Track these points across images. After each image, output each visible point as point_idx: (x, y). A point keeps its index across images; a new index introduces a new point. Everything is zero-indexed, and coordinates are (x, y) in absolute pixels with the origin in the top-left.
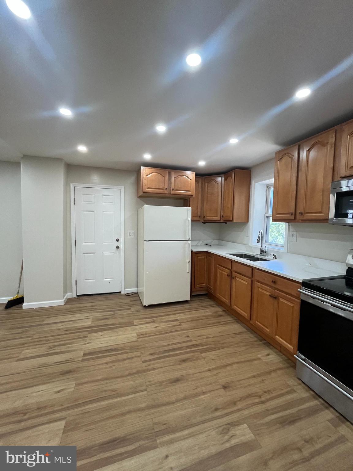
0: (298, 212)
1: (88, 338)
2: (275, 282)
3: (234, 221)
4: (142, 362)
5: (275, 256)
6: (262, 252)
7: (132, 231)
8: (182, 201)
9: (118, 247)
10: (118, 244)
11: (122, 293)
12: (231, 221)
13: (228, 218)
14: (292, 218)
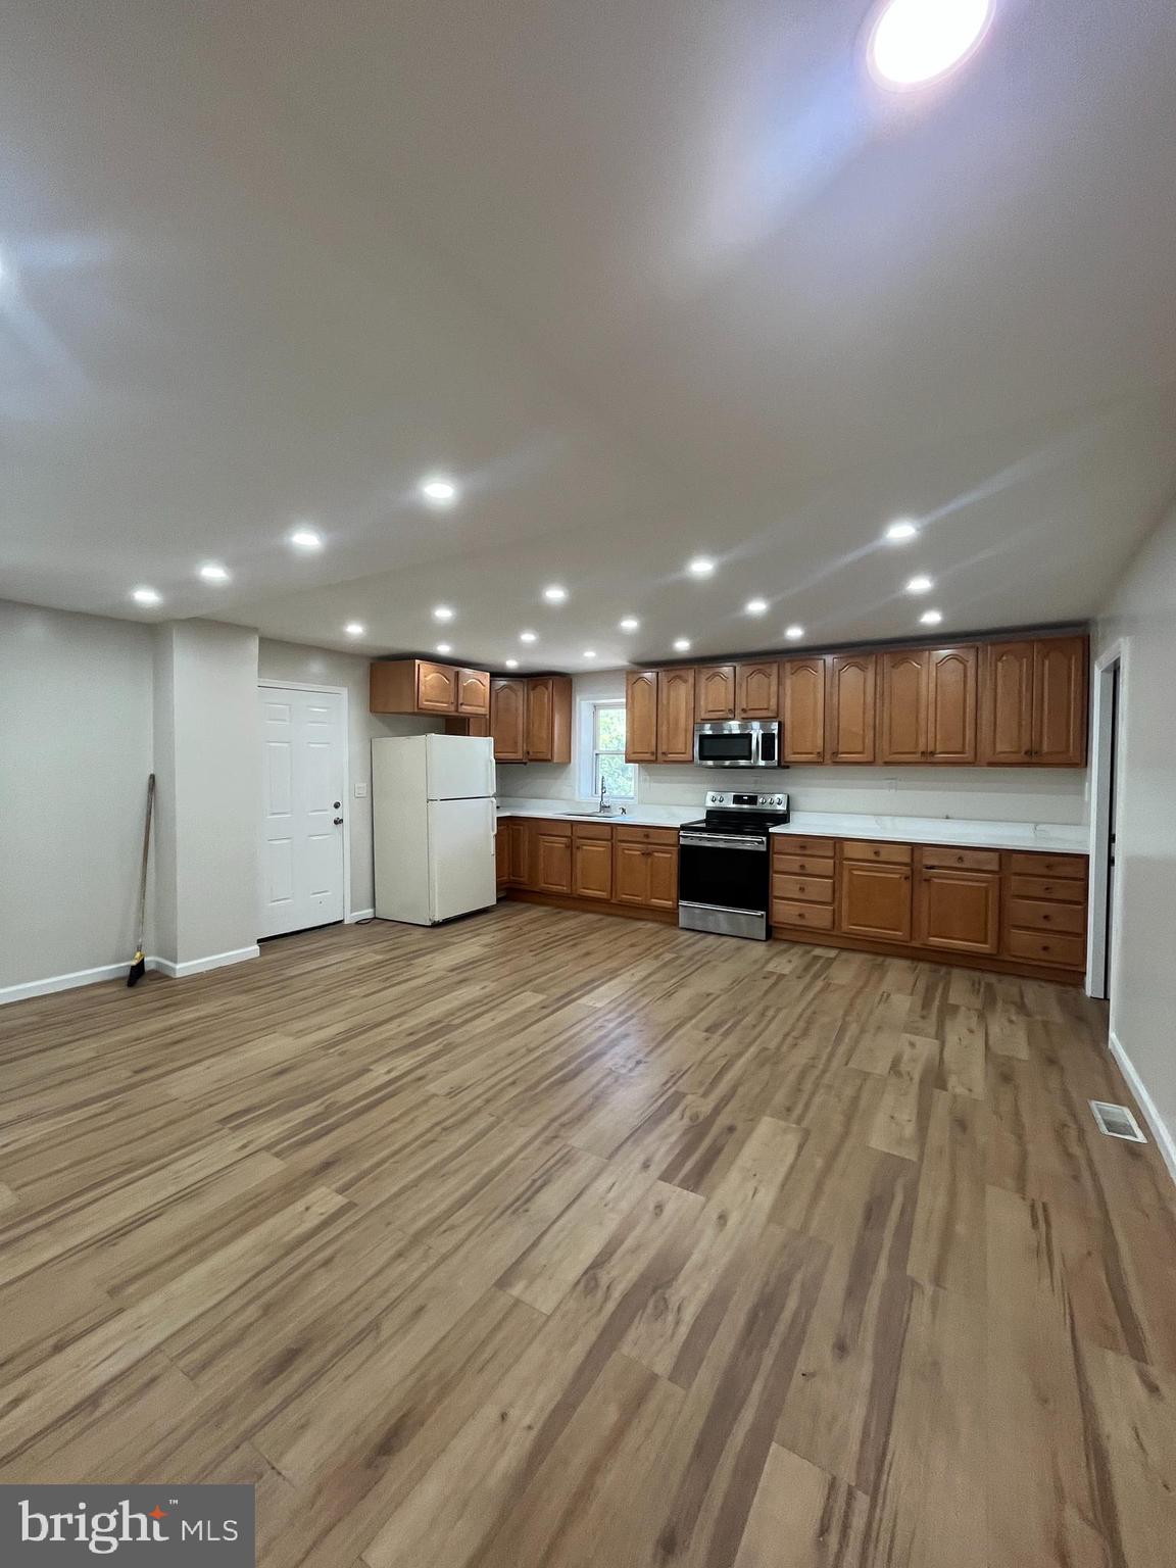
0: (660, 751)
2: (647, 836)
3: (555, 762)
5: (624, 810)
6: (604, 808)
7: (361, 785)
8: (442, 722)
9: (338, 822)
10: (337, 814)
11: (346, 922)
12: (549, 761)
13: (540, 756)
14: (653, 758)
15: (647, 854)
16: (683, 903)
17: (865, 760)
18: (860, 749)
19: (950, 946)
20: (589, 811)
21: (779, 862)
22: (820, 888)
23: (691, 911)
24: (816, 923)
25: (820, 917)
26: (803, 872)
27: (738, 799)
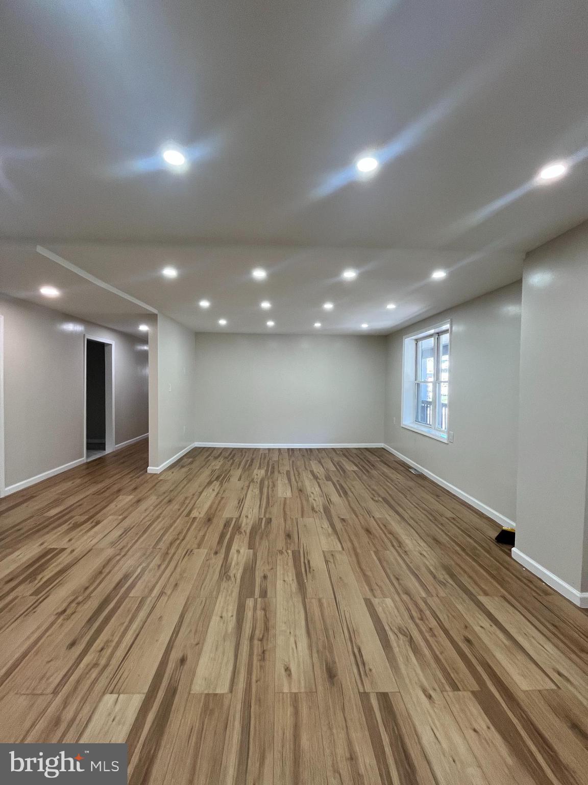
1: (451, 694)
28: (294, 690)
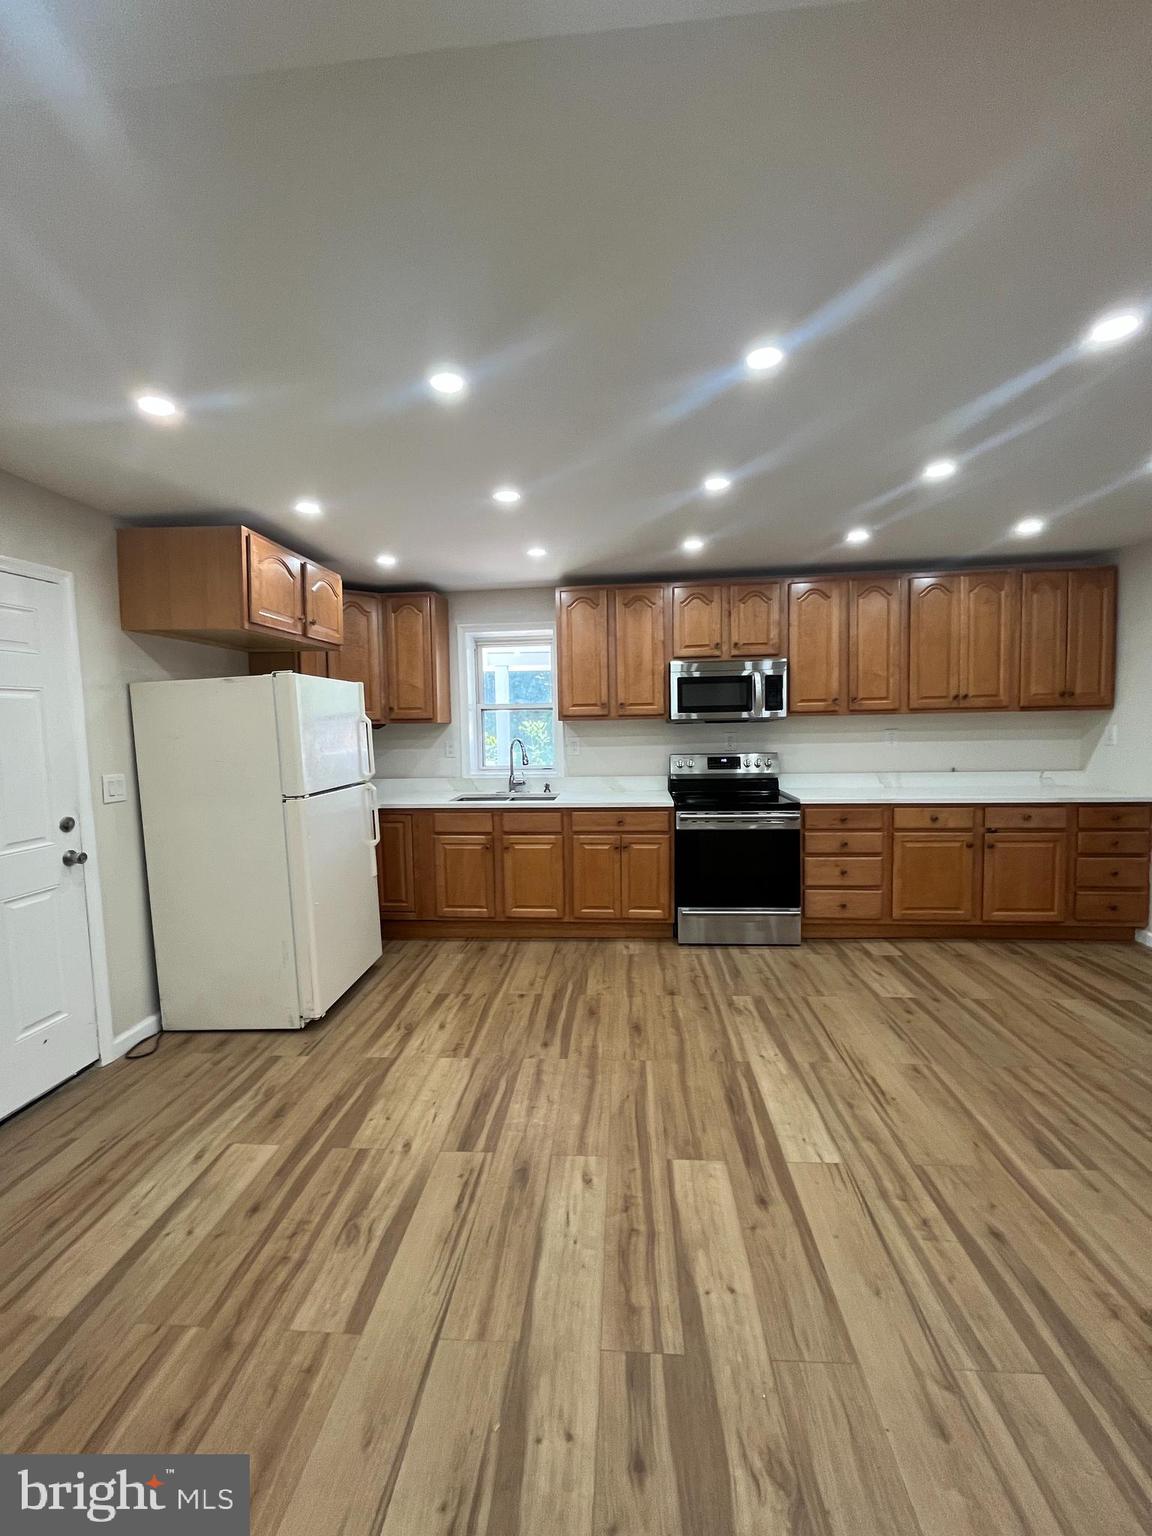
0: (614, 701)
2: (622, 822)
3: (439, 721)
4: (563, 1061)
6: (514, 785)
7: (114, 776)
12: (429, 720)
13: (414, 714)
14: (605, 712)
15: (620, 848)
16: (685, 910)
17: (891, 707)
18: (884, 695)
19: (1023, 919)
20: (492, 792)
21: (814, 841)
22: (863, 869)
23: (696, 919)
24: (861, 913)
25: (866, 905)
26: (844, 850)
27: (714, 762)
28: (582, 1159)
